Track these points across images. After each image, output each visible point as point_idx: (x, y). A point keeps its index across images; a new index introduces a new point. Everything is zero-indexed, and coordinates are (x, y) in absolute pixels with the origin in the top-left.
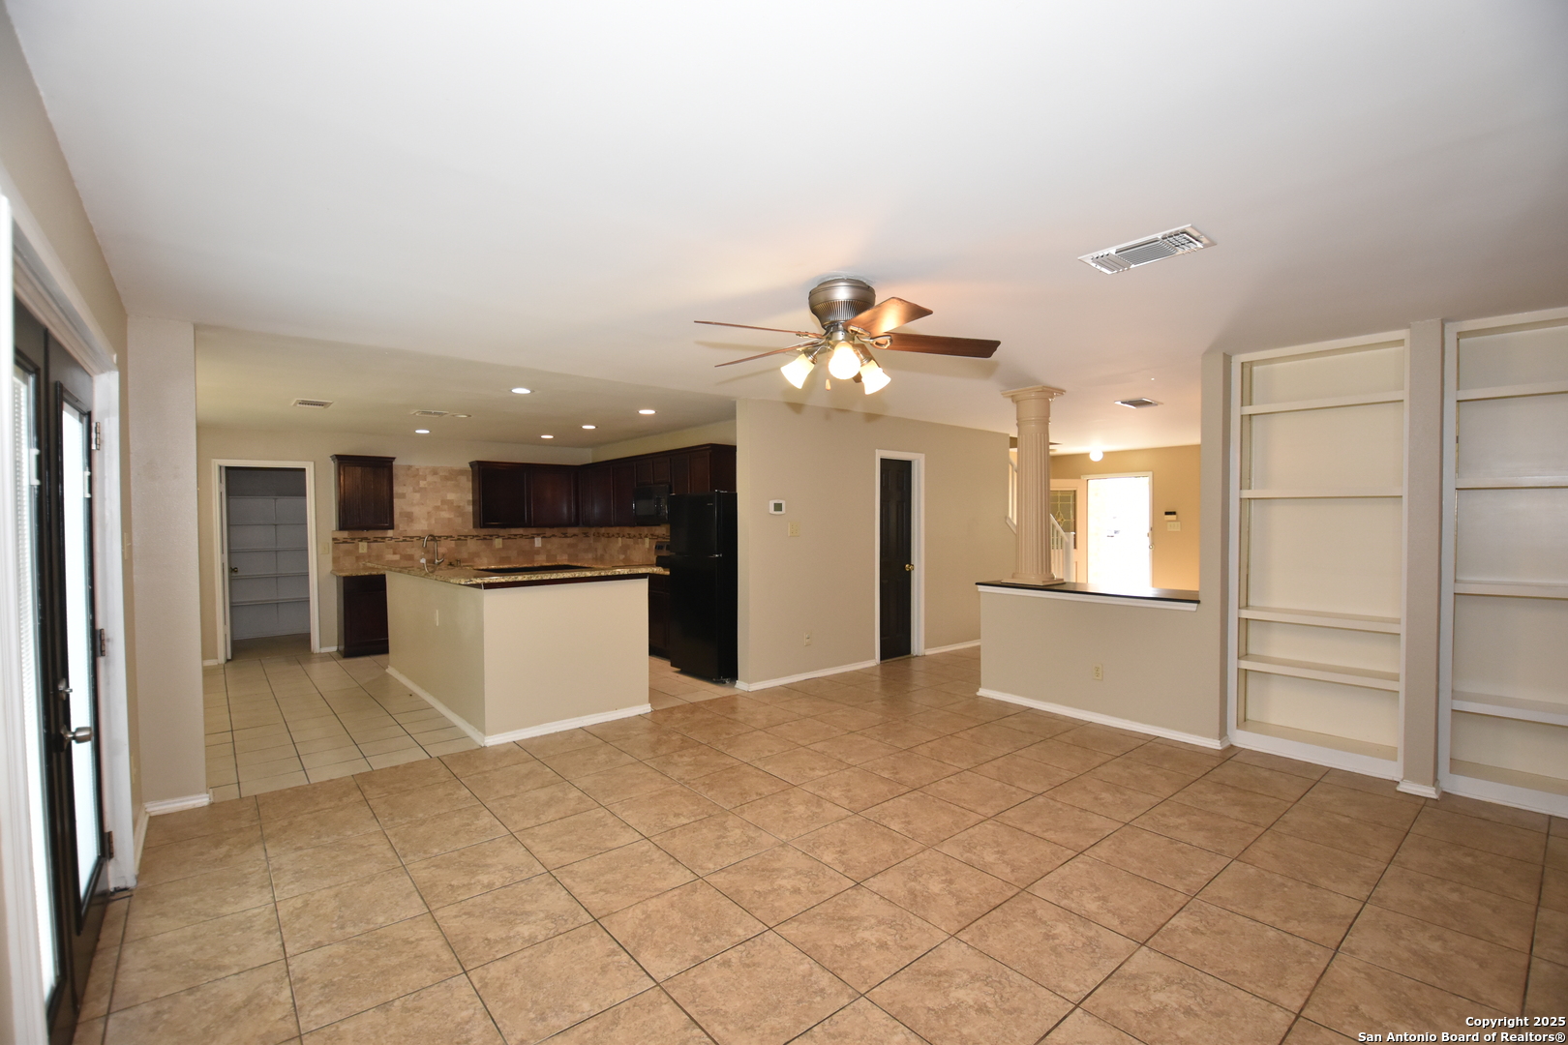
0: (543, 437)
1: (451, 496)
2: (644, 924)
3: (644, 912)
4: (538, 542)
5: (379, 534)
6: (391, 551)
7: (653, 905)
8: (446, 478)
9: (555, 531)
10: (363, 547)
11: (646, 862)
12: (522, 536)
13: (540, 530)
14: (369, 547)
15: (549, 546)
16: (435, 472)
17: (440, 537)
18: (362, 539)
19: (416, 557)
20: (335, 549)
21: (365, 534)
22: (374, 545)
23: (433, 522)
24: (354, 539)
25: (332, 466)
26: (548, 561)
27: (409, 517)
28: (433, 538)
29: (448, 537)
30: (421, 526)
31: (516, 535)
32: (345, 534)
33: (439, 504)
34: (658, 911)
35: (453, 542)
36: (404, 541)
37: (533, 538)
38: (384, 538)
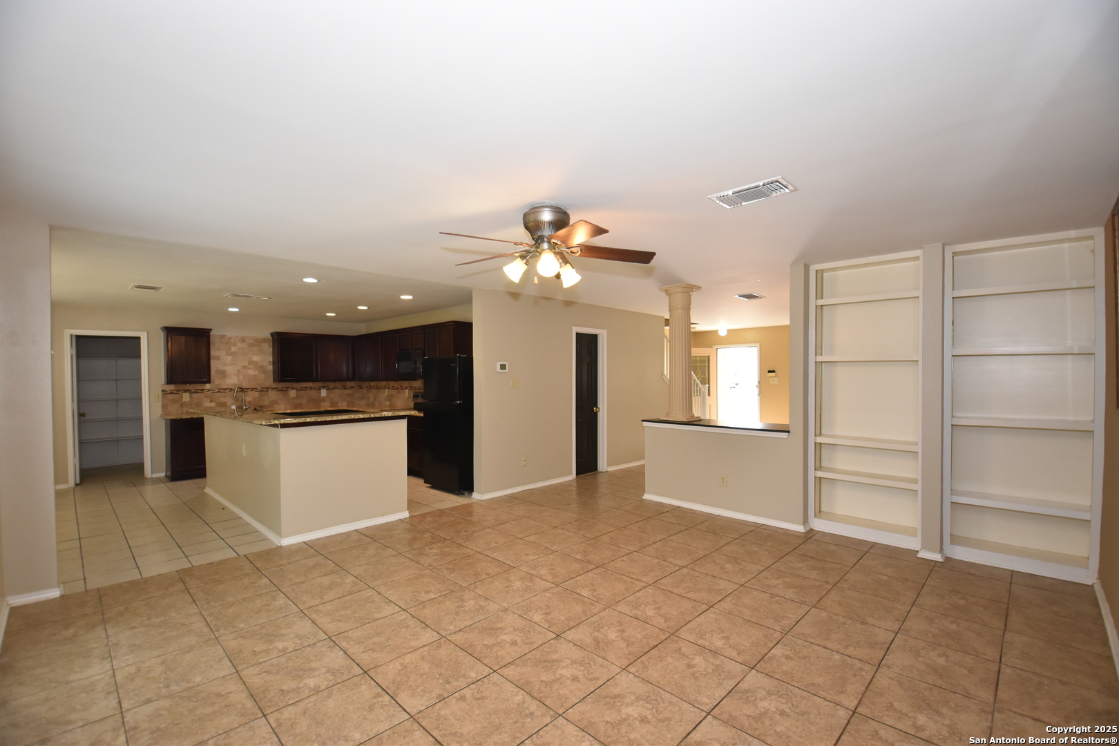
0: (327, 314)
1: (256, 358)
2: (401, 673)
3: (402, 664)
4: (324, 393)
5: (199, 387)
6: (209, 399)
7: (408, 659)
8: (252, 345)
9: (337, 384)
10: (186, 397)
11: (404, 627)
12: (311, 388)
13: (326, 384)
14: (191, 397)
15: (332, 395)
16: (243, 340)
17: (247, 389)
18: (185, 391)
19: (228, 404)
20: (163, 398)
21: (188, 387)
22: (195, 395)
23: (242, 377)
24: (179, 391)
25: (162, 335)
26: (331, 407)
27: (223, 374)
28: (242, 390)
29: (253, 389)
30: (232, 381)
31: (307, 387)
32: (172, 387)
33: (246, 364)
34: (412, 663)
35: (258, 393)
36: (218, 392)
37: (320, 389)
38: (203, 390)
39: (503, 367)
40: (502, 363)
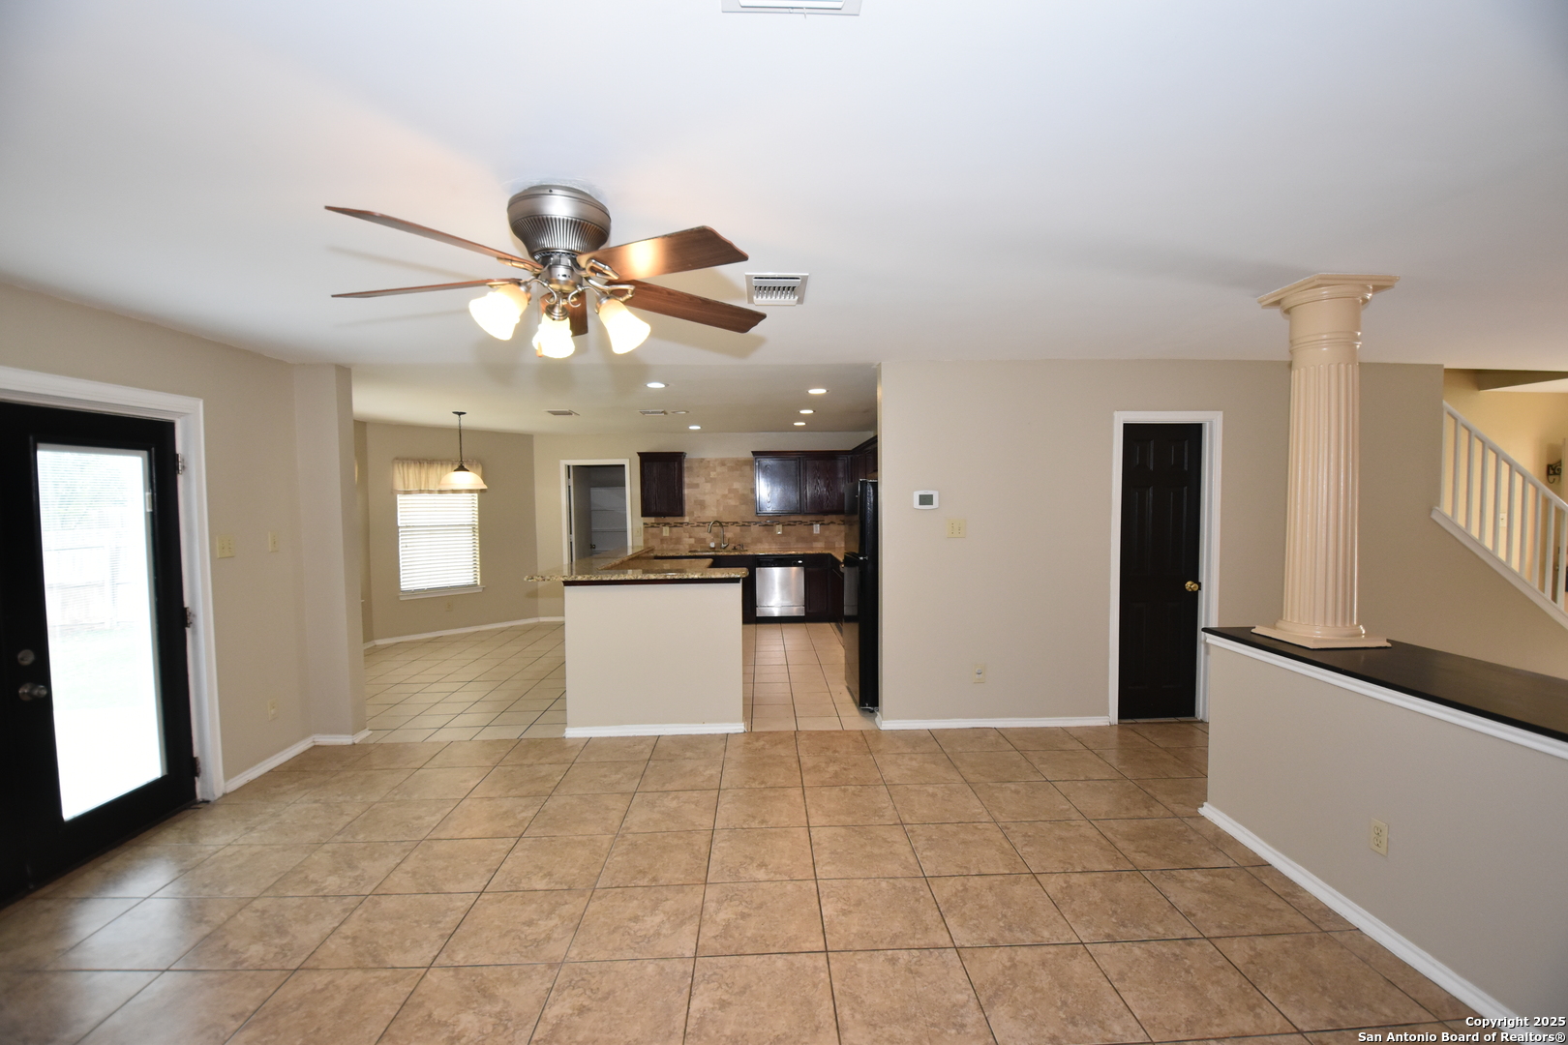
0: (796, 424)
1: (736, 485)
4: (817, 529)
5: (678, 520)
6: (687, 535)
8: (732, 469)
9: (834, 518)
10: (666, 531)
12: (801, 522)
13: (819, 517)
14: (670, 532)
15: (827, 533)
16: (723, 463)
17: (727, 523)
18: (665, 524)
19: (708, 540)
20: (645, 532)
21: (669, 519)
22: (675, 529)
23: (721, 509)
24: (658, 524)
25: (637, 459)
26: (826, 548)
27: (702, 505)
28: (719, 523)
29: (734, 523)
30: (711, 513)
31: (795, 522)
32: (651, 520)
33: (726, 492)
35: (738, 528)
36: (698, 526)
37: (812, 524)
38: (682, 523)
39: (926, 500)
40: (923, 493)
